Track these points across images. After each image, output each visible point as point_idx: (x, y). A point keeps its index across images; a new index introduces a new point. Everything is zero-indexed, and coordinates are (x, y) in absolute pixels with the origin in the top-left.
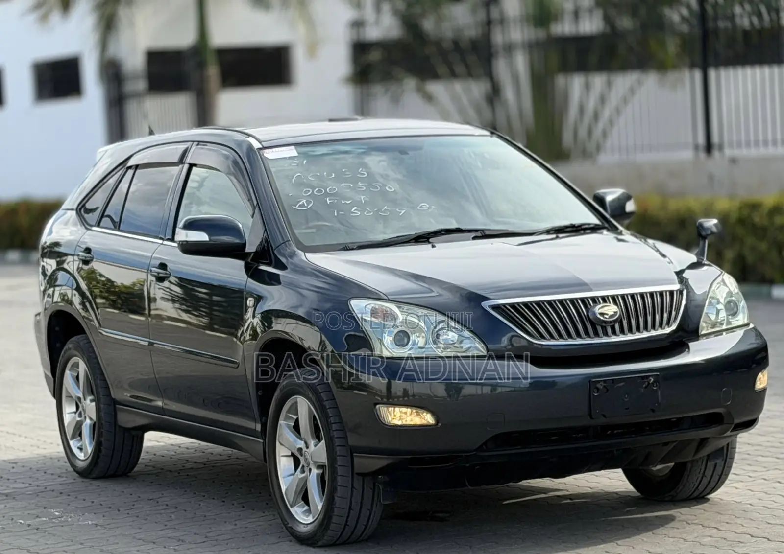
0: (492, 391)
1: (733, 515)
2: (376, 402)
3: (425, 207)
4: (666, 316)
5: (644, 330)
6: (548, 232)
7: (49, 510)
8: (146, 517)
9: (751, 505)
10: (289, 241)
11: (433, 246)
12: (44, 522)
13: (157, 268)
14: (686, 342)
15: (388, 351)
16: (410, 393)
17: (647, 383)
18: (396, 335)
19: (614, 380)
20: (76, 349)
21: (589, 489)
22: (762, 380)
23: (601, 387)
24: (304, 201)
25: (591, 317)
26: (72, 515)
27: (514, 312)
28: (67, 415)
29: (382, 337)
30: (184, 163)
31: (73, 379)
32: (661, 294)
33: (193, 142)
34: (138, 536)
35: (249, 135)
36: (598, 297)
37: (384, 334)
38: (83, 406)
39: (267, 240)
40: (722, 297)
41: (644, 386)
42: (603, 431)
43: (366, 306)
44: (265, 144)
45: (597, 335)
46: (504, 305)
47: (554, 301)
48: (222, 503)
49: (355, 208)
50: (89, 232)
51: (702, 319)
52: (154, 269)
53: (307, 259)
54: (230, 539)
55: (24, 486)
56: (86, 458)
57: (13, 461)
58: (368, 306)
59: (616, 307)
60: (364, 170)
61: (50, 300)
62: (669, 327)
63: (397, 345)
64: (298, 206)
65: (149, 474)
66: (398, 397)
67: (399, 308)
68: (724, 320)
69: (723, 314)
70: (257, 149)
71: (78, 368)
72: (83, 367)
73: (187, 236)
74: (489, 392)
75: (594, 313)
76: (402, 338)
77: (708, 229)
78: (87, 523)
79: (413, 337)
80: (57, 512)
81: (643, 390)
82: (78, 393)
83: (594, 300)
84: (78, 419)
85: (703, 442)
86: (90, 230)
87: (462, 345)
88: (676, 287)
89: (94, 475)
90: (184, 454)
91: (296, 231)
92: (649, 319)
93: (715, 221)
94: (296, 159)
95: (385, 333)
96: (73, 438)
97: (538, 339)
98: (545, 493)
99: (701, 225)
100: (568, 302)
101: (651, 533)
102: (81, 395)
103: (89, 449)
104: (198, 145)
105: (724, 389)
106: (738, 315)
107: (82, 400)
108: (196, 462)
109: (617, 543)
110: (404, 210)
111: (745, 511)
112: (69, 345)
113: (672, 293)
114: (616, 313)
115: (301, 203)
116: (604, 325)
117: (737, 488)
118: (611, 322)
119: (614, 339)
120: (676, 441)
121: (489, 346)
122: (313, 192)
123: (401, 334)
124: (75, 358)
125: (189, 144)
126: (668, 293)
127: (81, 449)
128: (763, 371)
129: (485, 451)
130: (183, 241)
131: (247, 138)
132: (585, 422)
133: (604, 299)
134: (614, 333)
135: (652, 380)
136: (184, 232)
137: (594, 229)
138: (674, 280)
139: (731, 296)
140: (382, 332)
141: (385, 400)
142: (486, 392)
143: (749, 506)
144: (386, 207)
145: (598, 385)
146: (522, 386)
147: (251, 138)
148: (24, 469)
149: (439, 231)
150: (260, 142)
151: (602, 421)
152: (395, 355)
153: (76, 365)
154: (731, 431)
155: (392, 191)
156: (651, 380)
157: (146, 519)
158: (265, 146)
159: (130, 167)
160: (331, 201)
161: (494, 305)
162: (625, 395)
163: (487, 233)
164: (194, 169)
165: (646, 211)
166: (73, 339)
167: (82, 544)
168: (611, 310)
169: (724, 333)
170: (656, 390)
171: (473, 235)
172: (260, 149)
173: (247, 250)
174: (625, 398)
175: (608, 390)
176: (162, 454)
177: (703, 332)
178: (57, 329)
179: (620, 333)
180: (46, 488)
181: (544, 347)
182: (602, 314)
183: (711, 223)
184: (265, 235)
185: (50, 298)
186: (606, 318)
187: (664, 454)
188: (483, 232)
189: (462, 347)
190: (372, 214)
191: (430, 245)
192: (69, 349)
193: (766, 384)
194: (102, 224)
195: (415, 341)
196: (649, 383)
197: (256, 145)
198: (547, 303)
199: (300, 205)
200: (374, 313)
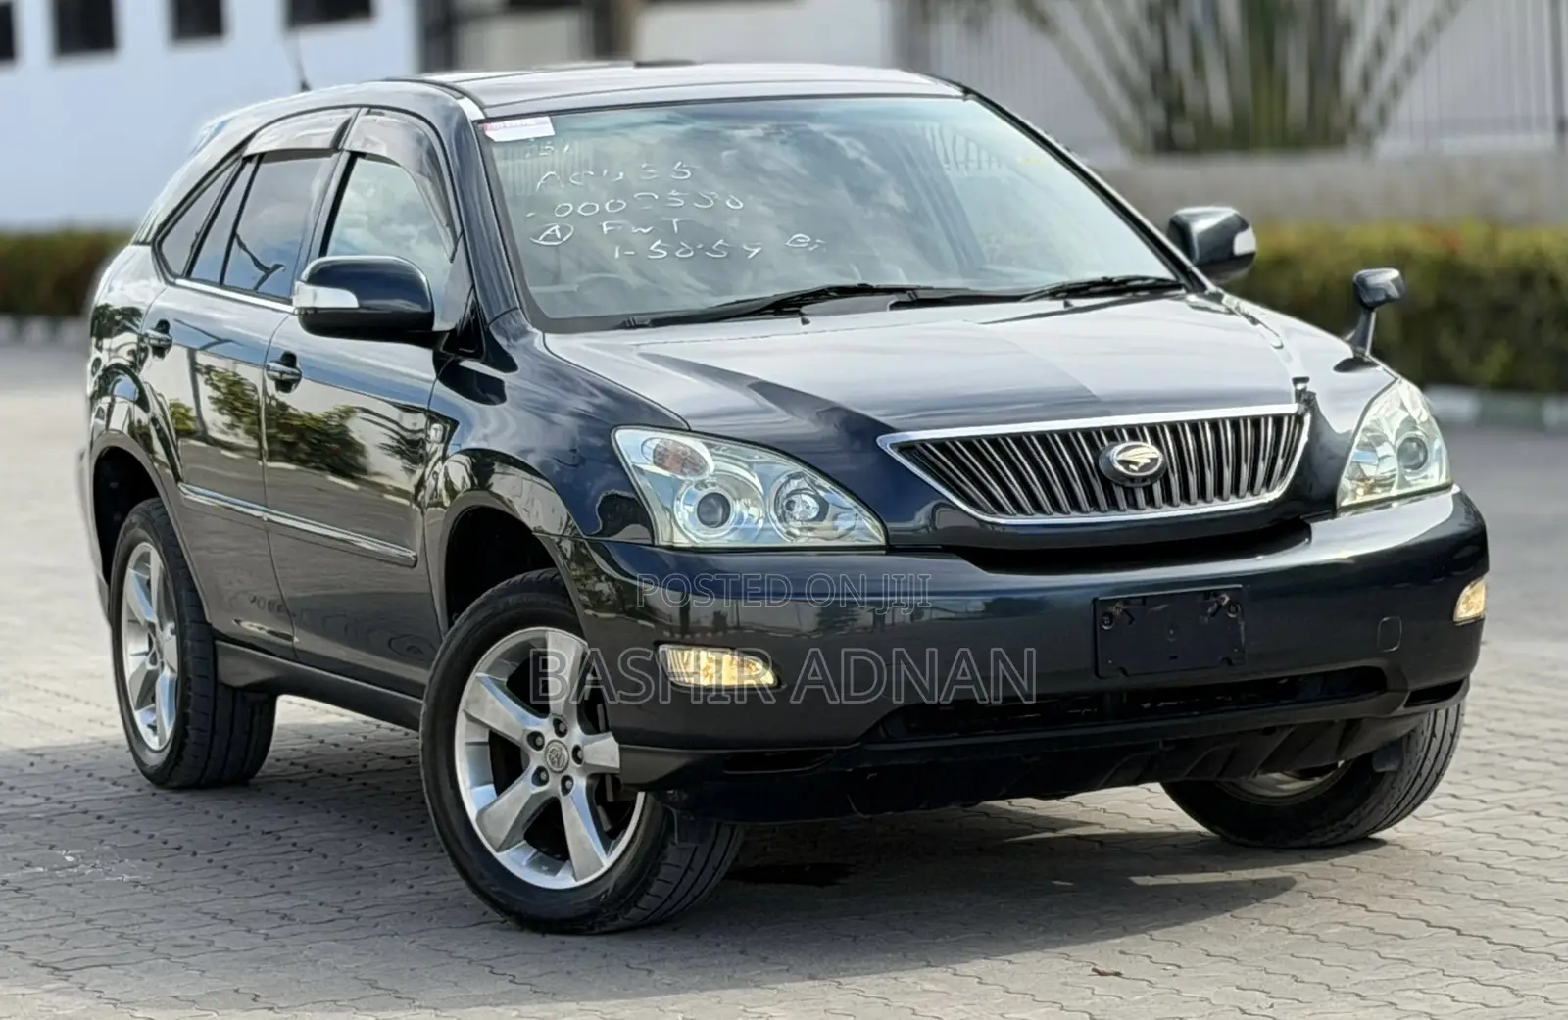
0: (912, 617)
1: (1412, 881)
2: (661, 638)
3: (803, 241)
4: (1262, 467)
5: (1215, 495)
6: (1053, 294)
7: (59, 852)
8: (241, 869)
9: (1458, 859)
10: (516, 308)
11: (805, 322)
12: (37, 877)
13: (278, 362)
14: (1307, 521)
15: (686, 536)
16: (730, 621)
17: (1216, 605)
18: (700, 502)
19: (1144, 600)
20: (143, 526)
21: (1147, 823)
22: (1471, 603)
23: (1118, 613)
24: (556, 228)
25: (1102, 467)
26: (98, 862)
27: (944, 458)
28: (131, 658)
29: (673, 506)
30: (342, 150)
31: (142, 586)
32: (1256, 422)
33: (361, 106)
34: (207, 908)
35: (464, 94)
36: (1119, 428)
37: (676, 502)
38: (158, 642)
39: (476, 309)
40: (1391, 431)
41: (1210, 611)
42: (1130, 703)
43: (645, 442)
44: (491, 113)
45: (1114, 505)
46: (923, 443)
47: (1028, 435)
48: (405, 843)
49: (658, 242)
50: (170, 289)
51: (1345, 474)
52: (273, 365)
53: (547, 348)
54: (386, 915)
55: (35, 801)
56: (162, 747)
57: (37, 752)
58: (648, 443)
59: (1154, 449)
60: (684, 166)
61: (102, 423)
62: (1268, 490)
63: (703, 522)
64: (541, 238)
65: (290, 781)
66: (704, 630)
67: (709, 446)
68: (1393, 476)
69: (1392, 466)
70: (474, 122)
71: (149, 562)
72: (156, 562)
73: (315, 296)
74: (908, 621)
75: (1110, 463)
76: (714, 508)
77: (1377, 289)
78: (120, 878)
79: (737, 507)
80: (70, 855)
81: (1207, 619)
82: (149, 614)
83: (1113, 434)
84: (150, 667)
85: (1352, 727)
86: (173, 284)
87: (837, 523)
88: (1292, 408)
89: (176, 784)
90: (380, 741)
91: (533, 289)
92: (1227, 474)
93: (1394, 274)
94: (549, 143)
95: (679, 499)
96: (140, 706)
97: (992, 514)
98: (1054, 830)
99: (1362, 282)
100: (1057, 438)
101: (1228, 915)
102: (155, 620)
103: (168, 730)
104: (368, 113)
105: (1385, 620)
106: (1429, 466)
107: (158, 629)
108: (393, 758)
109: (1151, 935)
110: (756, 247)
111: (1439, 872)
112: (133, 518)
113: (1278, 420)
114: (1154, 460)
115: (548, 232)
116: (1128, 484)
117: (1445, 825)
118: (1144, 479)
119: (1150, 514)
120: (1291, 726)
121: (890, 525)
122: (576, 207)
123: (713, 501)
124: (144, 543)
125: (354, 110)
126: (1270, 420)
127: (153, 728)
128: (1472, 583)
129: (884, 742)
130: (306, 308)
131: (457, 98)
132: (1090, 684)
133: (1134, 432)
134: (1151, 501)
135: (1227, 599)
136: (310, 288)
137: (1156, 289)
138: (1289, 394)
139: (1415, 429)
140: (674, 496)
141: (677, 636)
142: (901, 620)
143: (1454, 861)
144: (721, 242)
145: (1112, 609)
146: (971, 610)
147: (466, 99)
148: (52, 768)
149: (823, 290)
150: (482, 108)
151: (1120, 682)
152: (700, 543)
153: (145, 558)
154: (1407, 706)
155: (738, 207)
156: (1224, 599)
157: (240, 873)
158: (490, 115)
159: (249, 158)
160: (610, 228)
161: (903, 442)
162: (1169, 632)
163: (922, 295)
164: (359, 161)
165: (1453, 252)
166: (141, 505)
167: (88, 921)
168: (1144, 453)
169: (1395, 504)
170: (1235, 620)
171: (893, 298)
172: (480, 122)
173: (438, 326)
174: (1171, 636)
175: (1132, 619)
176: (335, 742)
177: (1346, 502)
178: (114, 485)
179: (1164, 502)
180: (74, 807)
181: (1008, 530)
182: (1126, 463)
183: (1386, 277)
184: (472, 296)
185: (102, 419)
186: (1133, 471)
187: (1270, 751)
188: (915, 294)
189: (835, 528)
190: (691, 254)
191: (798, 320)
192: (132, 526)
193: (1481, 609)
194: (193, 276)
195: (741, 516)
196: (1220, 606)
197: (473, 112)
198: (1012, 439)
199: (548, 235)
200: (660, 458)
